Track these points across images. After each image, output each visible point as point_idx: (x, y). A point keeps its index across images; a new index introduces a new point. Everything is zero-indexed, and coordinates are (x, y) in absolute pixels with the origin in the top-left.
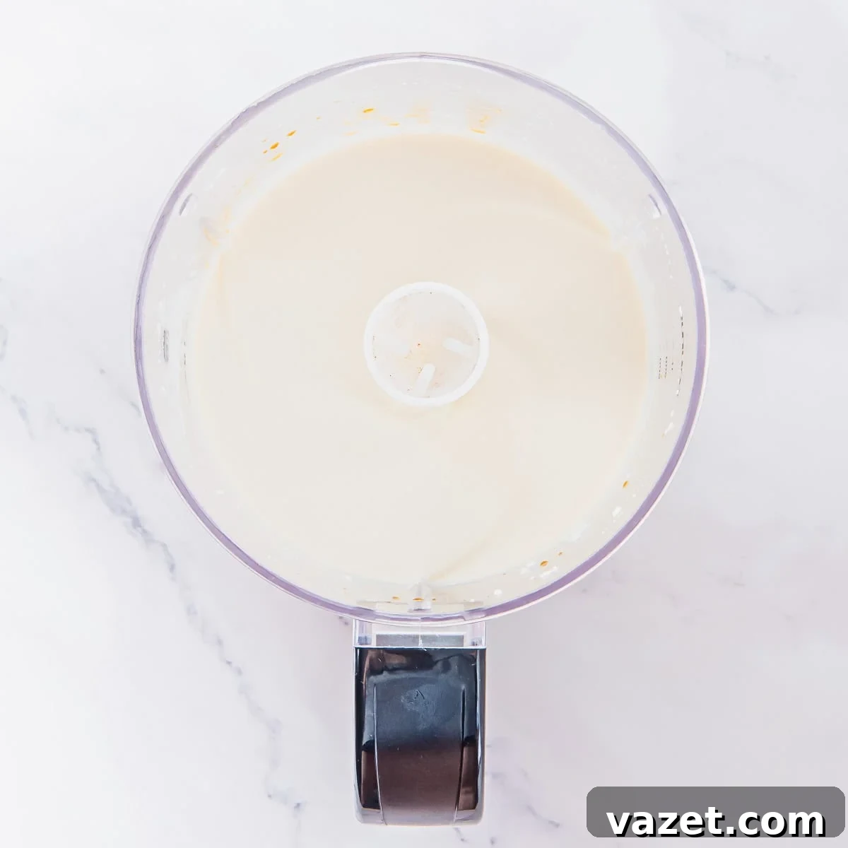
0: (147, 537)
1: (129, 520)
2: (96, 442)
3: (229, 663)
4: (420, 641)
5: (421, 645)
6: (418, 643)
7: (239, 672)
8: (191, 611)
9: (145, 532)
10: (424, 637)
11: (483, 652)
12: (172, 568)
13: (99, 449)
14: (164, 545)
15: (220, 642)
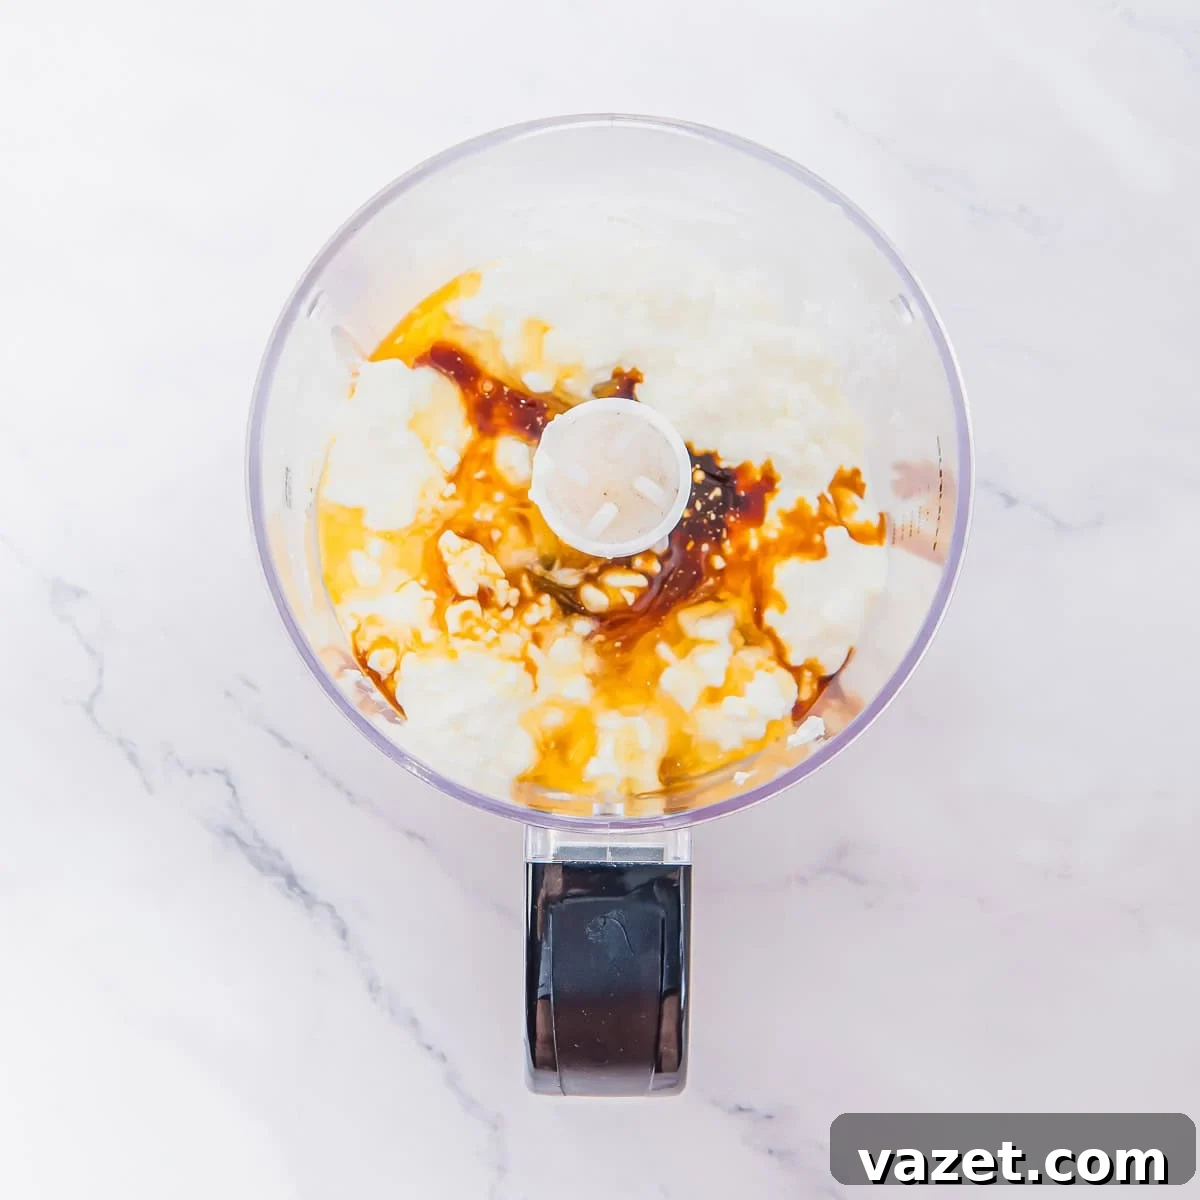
0: (308, 899)
1: (282, 880)
2: (229, 784)
3: (429, 1048)
4: (609, 854)
5: (609, 859)
6: (606, 856)
7: (443, 1058)
8: (373, 987)
9: (304, 892)
10: (613, 850)
11: (688, 869)
12: (343, 934)
13: (234, 793)
14: (330, 907)
15: (414, 1022)
